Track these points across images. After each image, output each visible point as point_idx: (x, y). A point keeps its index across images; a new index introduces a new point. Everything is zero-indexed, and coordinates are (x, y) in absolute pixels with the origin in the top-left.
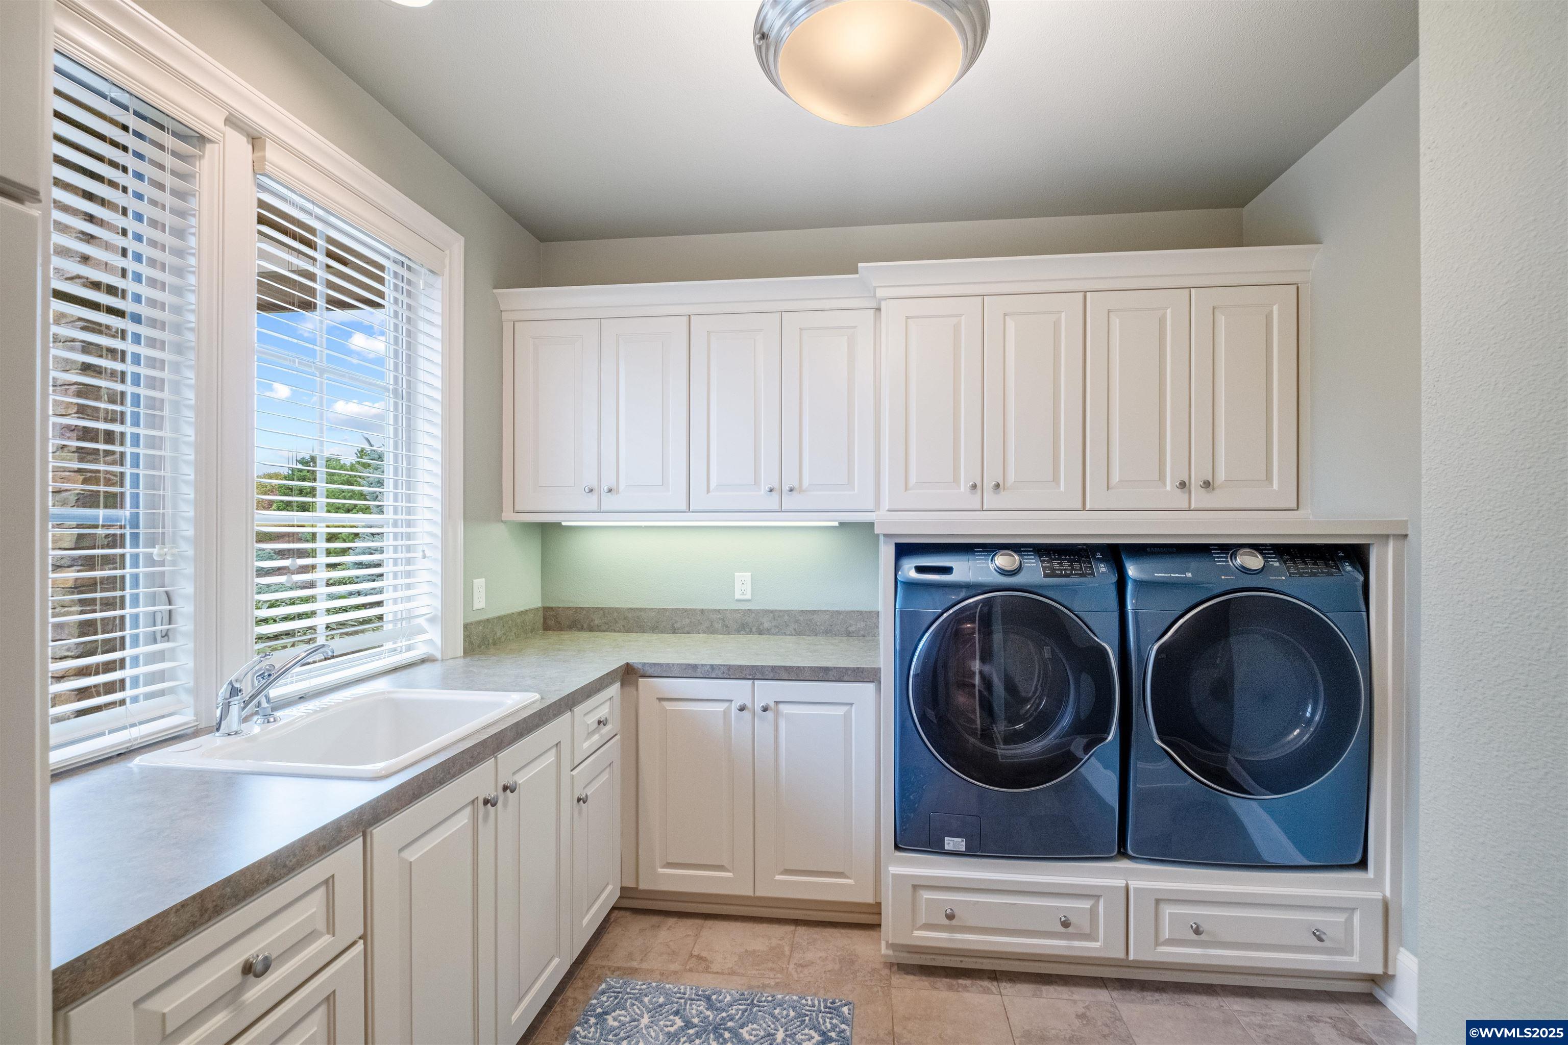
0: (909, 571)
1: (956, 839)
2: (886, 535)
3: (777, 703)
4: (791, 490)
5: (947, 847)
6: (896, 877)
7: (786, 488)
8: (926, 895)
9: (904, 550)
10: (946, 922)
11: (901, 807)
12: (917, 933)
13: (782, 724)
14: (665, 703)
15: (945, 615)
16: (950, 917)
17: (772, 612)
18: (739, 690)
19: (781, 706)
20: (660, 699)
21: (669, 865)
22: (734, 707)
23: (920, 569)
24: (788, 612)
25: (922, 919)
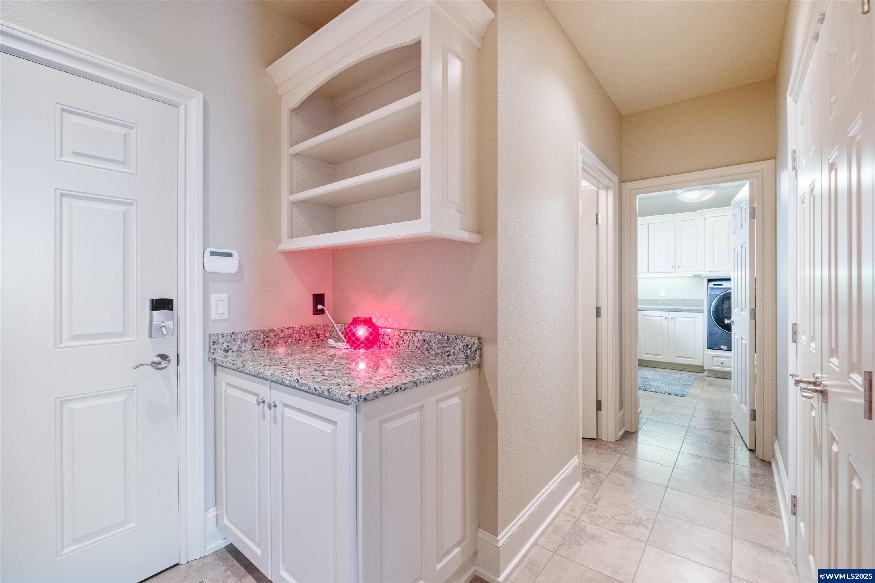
0: (711, 284)
1: (724, 346)
2: (705, 277)
3: (675, 317)
4: (679, 267)
5: (721, 348)
6: (707, 354)
7: (677, 266)
8: (715, 358)
9: (709, 280)
10: (721, 364)
11: (709, 341)
12: (713, 367)
13: (677, 322)
14: (645, 317)
15: (721, 294)
16: (722, 363)
17: (672, 300)
18: (665, 314)
19: (676, 318)
20: (643, 316)
21: (646, 354)
22: (663, 318)
23: (714, 285)
24: (678, 300)
25: (715, 364)
